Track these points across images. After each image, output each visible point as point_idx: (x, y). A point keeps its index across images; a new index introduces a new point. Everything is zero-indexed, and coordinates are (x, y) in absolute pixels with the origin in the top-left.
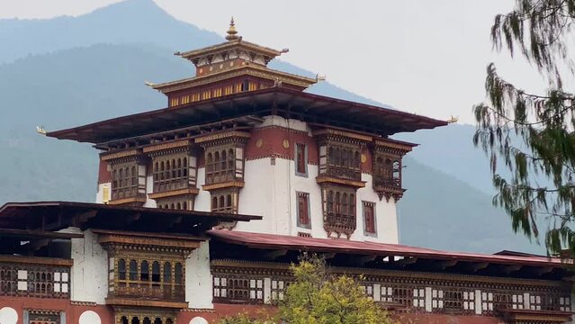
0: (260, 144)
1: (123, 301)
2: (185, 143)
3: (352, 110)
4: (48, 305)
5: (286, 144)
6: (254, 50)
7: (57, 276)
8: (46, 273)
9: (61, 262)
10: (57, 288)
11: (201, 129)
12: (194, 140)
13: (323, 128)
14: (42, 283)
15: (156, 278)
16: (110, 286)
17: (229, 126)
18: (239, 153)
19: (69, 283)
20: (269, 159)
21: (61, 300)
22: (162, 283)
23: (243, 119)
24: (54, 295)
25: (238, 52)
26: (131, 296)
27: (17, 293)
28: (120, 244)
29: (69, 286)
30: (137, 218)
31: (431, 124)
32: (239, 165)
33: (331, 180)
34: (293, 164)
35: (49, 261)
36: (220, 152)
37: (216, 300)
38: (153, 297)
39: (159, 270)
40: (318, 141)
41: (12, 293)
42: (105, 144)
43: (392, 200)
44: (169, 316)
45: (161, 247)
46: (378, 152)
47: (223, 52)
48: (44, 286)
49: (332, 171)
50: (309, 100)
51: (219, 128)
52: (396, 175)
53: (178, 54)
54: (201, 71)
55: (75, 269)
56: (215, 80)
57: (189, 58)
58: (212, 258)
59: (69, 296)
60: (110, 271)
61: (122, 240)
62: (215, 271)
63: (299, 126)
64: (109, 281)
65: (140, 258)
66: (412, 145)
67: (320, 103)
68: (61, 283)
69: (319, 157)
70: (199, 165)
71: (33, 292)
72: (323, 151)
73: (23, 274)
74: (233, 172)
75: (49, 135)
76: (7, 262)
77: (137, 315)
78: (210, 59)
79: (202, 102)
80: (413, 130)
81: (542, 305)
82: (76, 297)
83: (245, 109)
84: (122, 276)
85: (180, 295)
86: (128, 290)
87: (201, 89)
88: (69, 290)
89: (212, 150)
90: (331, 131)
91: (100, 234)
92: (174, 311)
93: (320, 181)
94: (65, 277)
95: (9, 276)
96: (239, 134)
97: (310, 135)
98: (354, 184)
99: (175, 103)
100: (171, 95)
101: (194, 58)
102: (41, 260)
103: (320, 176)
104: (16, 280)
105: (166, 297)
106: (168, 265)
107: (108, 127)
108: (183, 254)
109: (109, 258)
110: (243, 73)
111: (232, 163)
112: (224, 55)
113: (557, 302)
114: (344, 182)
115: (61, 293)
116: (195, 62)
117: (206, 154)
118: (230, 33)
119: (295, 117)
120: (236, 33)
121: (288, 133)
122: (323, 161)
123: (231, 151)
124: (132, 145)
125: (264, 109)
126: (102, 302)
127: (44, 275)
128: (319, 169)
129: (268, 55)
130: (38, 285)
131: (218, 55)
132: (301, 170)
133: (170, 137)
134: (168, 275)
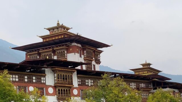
0: (71, 50)
1: (59, 85)
2: (51, 50)
3: (92, 42)
4: (41, 86)
5: (77, 50)
6: (65, 27)
7: (42, 78)
8: (40, 78)
9: (43, 75)
10: (42, 81)
11: (55, 46)
12: (53, 49)
13: (86, 46)
14: (39, 80)
15: (66, 79)
16: (55, 81)
17: (63, 45)
18: (66, 52)
19: (45, 80)
20: (74, 53)
21: (43, 84)
22: (67, 80)
23: (67, 43)
24: (42, 83)
25: (61, 28)
26: (61, 84)
27: (33, 82)
28: (58, 70)
29: (45, 81)
30: (62, 63)
31: (107, 46)
32: (66, 55)
33: (87, 59)
34: (79, 54)
35: (41, 74)
36: (61, 52)
37: (79, 85)
38: (66, 84)
39: (67, 77)
40: (84, 49)
41: (32, 83)
42: (27, 51)
43: (98, 64)
44: (69, 89)
45: (67, 71)
46: (96, 53)
47: (57, 28)
48: (39, 81)
49: (87, 57)
50: (83, 39)
51: (60, 46)
52: (99, 58)
53: (45, 28)
54: (51, 33)
55: (46, 77)
56: (56, 34)
57: (48, 29)
58: (77, 74)
59: (45, 84)
60: (55, 77)
61: (59, 69)
62: (78, 77)
63: (80, 45)
64: (55, 80)
65: (63, 74)
66: (102, 51)
67: (85, 40)
68: (43, 80)
69: (84, 53)
70: (54, 55)
71: (37, 82)
72: (85, 52)
73: (34, 78)
74: (64, 56)
75: (12, 48)
76: (30, 75)
77: (64, 89)
78: (53, 30)
79: (55, 39)
80: (102, 48)
81: (145, 86)
82: (47, 84)
83: (67, 41)
84: (58, 78)
85: (72, 84)
86: (60, 82)
87: (52, 37)
88: (45, 82)
89: (58, 51)
90: (87, 47)
91: (52, 68)
92: (70, 87)
93: (85, 59)
94: (44, 79)
95: (31, 78)
96: (66, 47)
97: (82, 48)
98: (92, 60)
99: (45, 40)
100: (43, 39)
101: (49, 29)
102: (38, 74)
103: (84, 58)
104: (33, 79)
105: (69, 84)
106: (69, 75)
107: (29, 46)
108: (72, 73)
109: (54, 74)
110: (64, 33)
111: (64, 55)
112: (57, 29)
113: (148, 86)
114: (90, 59)
115: (43, 83)
116: (49, 31)
117: (57, 52)
118: (57, 23)
119: (79, 43)
120: (59, 23)
121: (78, 47)
122: (85, 54)
123: (64, 51)
124: (35, 51)
125: (72, 41)
126: (53, 85)
127: (39, 78)
128: (84, 56)
129: (68, 29)
130: (38, 81)
131: (56, 29)
132: (81, 56)
133: (46, 48)
134: (69, 78)
